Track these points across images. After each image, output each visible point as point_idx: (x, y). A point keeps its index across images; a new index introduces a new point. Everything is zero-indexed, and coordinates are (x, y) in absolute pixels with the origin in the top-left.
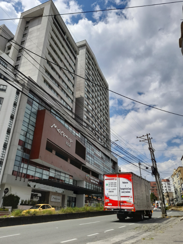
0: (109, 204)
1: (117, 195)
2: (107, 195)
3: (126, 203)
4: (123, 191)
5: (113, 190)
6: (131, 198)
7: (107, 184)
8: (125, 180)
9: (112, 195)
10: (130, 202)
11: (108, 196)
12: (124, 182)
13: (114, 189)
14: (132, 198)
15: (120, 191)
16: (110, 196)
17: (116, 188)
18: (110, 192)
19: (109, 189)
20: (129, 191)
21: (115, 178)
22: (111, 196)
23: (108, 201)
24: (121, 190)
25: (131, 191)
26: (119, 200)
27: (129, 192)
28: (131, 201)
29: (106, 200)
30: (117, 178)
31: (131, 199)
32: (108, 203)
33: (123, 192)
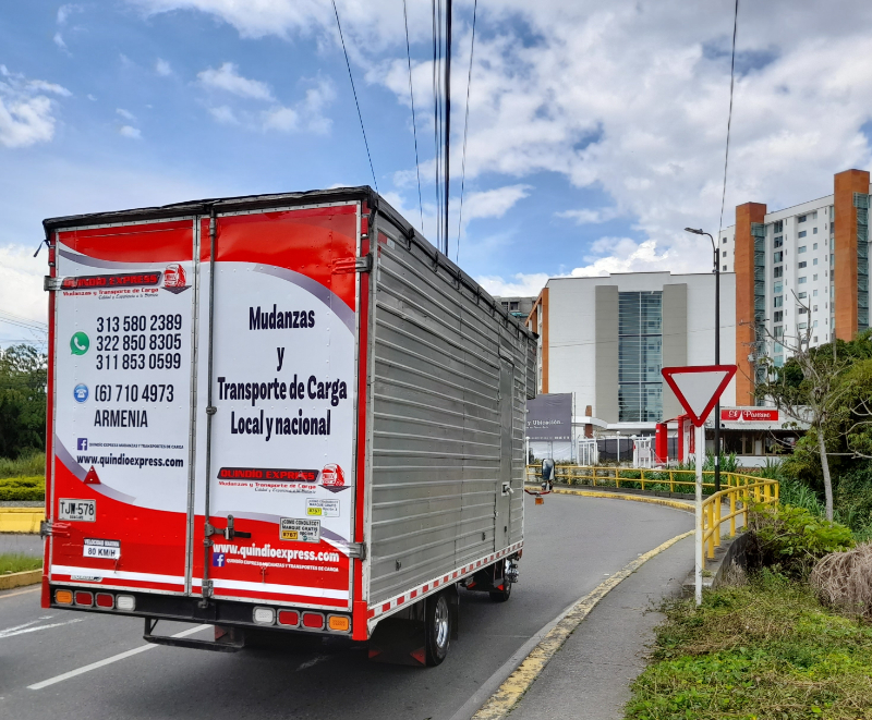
0: (91, 548)
1: (184, 455)
2: (75, 453)
3: (277, 545)
4: (245, 409)
5: (140, 405)
6: (336, 488)
7: (84, 341)
8: (283, 290)
9: (130, 453)
10: (315, 538)
11: (87, 467)
12: (267, 309)
13: (151, 393)
14: (346, 497)
15: (211, 411)
16: (104, 461)
17: (179, 378)
18: (113, 419)
19: (103, 393)
20: (315, 409)
21: (174, 265)
22: (121, 460)
23: (89, 518)
24: (226, 407)
25: (344, 416)
26: (200, 510)
27: (322, 427)
28: (327, 523)
29: (67, 502)
30: (187, 265)
31: (330, 504)
32: (79, 532)
33: (242, 426)
